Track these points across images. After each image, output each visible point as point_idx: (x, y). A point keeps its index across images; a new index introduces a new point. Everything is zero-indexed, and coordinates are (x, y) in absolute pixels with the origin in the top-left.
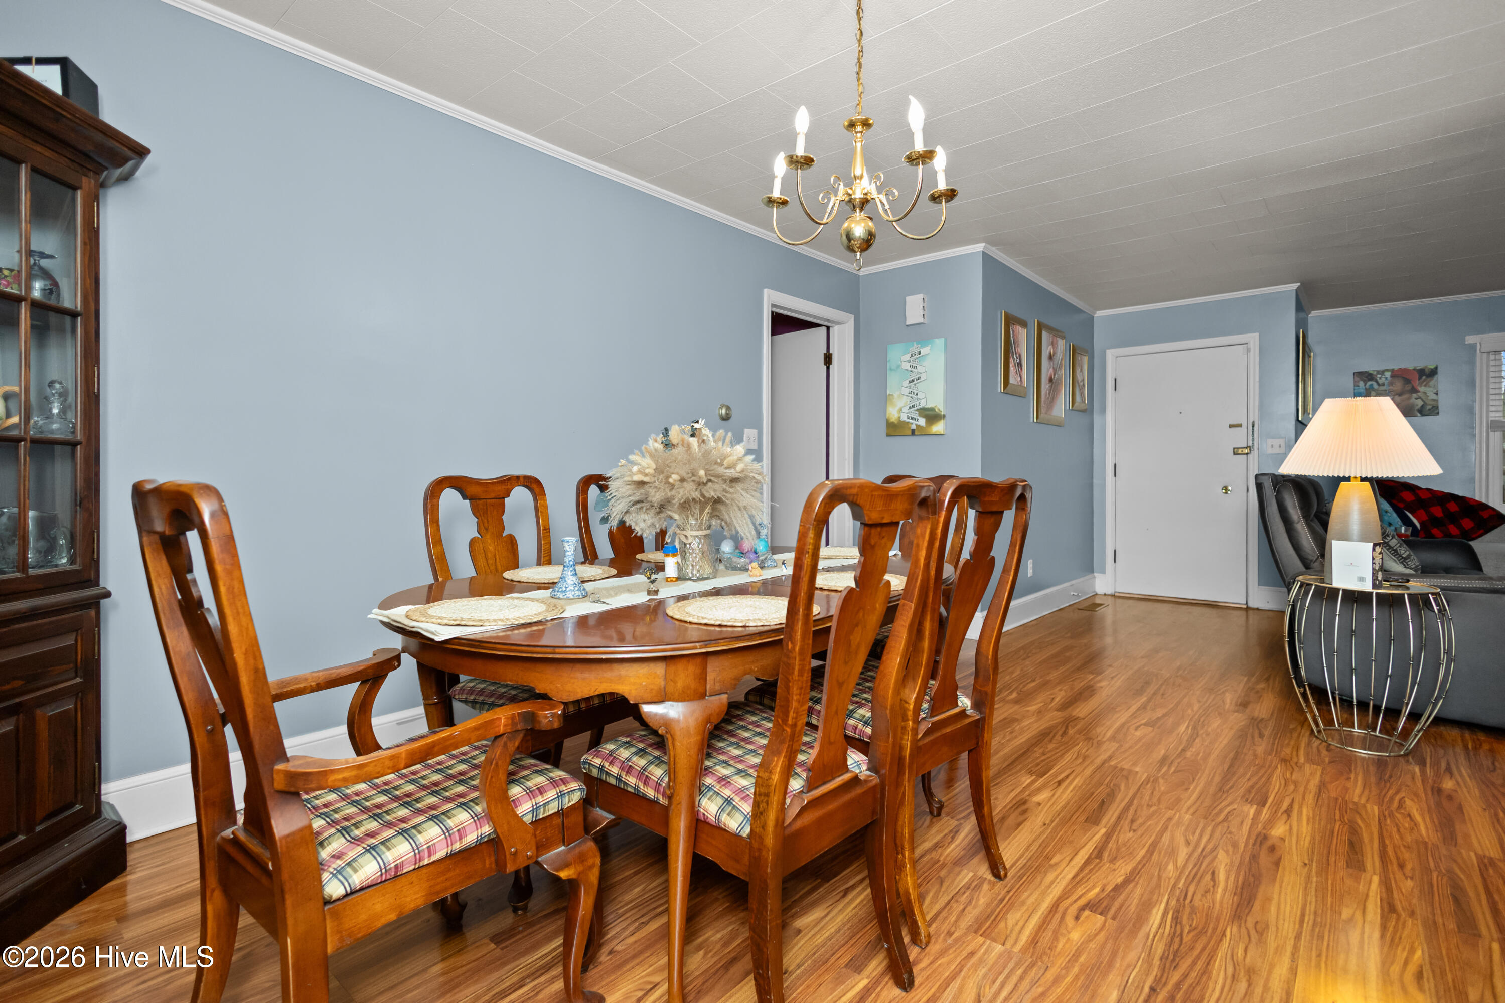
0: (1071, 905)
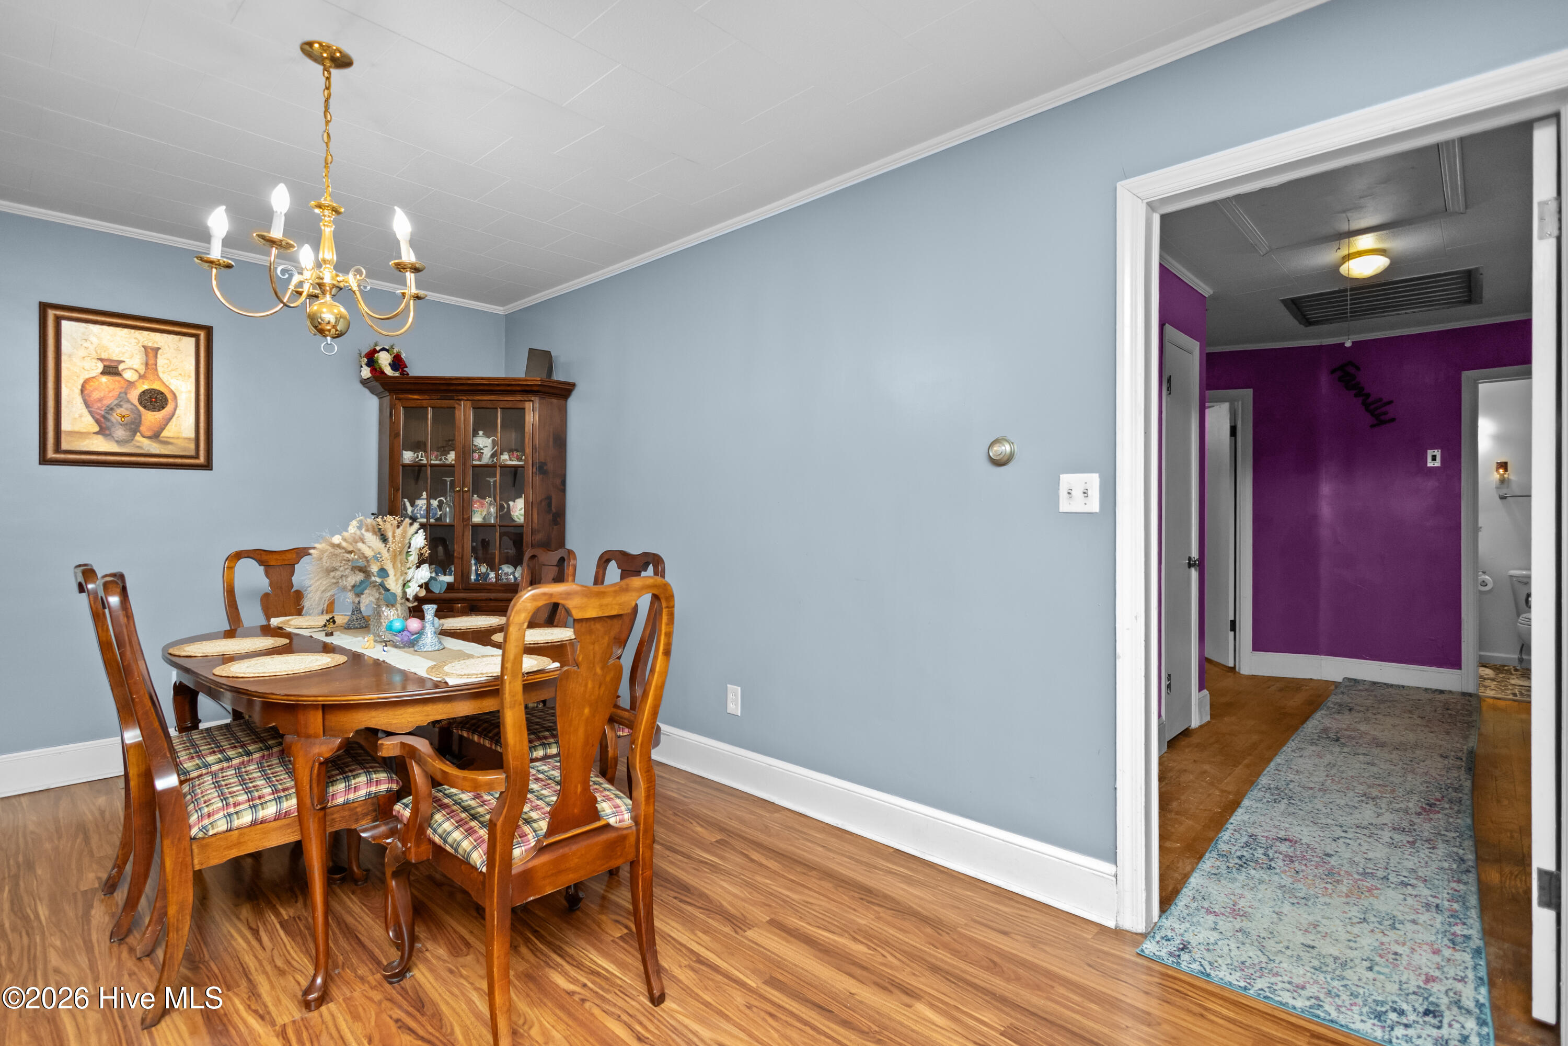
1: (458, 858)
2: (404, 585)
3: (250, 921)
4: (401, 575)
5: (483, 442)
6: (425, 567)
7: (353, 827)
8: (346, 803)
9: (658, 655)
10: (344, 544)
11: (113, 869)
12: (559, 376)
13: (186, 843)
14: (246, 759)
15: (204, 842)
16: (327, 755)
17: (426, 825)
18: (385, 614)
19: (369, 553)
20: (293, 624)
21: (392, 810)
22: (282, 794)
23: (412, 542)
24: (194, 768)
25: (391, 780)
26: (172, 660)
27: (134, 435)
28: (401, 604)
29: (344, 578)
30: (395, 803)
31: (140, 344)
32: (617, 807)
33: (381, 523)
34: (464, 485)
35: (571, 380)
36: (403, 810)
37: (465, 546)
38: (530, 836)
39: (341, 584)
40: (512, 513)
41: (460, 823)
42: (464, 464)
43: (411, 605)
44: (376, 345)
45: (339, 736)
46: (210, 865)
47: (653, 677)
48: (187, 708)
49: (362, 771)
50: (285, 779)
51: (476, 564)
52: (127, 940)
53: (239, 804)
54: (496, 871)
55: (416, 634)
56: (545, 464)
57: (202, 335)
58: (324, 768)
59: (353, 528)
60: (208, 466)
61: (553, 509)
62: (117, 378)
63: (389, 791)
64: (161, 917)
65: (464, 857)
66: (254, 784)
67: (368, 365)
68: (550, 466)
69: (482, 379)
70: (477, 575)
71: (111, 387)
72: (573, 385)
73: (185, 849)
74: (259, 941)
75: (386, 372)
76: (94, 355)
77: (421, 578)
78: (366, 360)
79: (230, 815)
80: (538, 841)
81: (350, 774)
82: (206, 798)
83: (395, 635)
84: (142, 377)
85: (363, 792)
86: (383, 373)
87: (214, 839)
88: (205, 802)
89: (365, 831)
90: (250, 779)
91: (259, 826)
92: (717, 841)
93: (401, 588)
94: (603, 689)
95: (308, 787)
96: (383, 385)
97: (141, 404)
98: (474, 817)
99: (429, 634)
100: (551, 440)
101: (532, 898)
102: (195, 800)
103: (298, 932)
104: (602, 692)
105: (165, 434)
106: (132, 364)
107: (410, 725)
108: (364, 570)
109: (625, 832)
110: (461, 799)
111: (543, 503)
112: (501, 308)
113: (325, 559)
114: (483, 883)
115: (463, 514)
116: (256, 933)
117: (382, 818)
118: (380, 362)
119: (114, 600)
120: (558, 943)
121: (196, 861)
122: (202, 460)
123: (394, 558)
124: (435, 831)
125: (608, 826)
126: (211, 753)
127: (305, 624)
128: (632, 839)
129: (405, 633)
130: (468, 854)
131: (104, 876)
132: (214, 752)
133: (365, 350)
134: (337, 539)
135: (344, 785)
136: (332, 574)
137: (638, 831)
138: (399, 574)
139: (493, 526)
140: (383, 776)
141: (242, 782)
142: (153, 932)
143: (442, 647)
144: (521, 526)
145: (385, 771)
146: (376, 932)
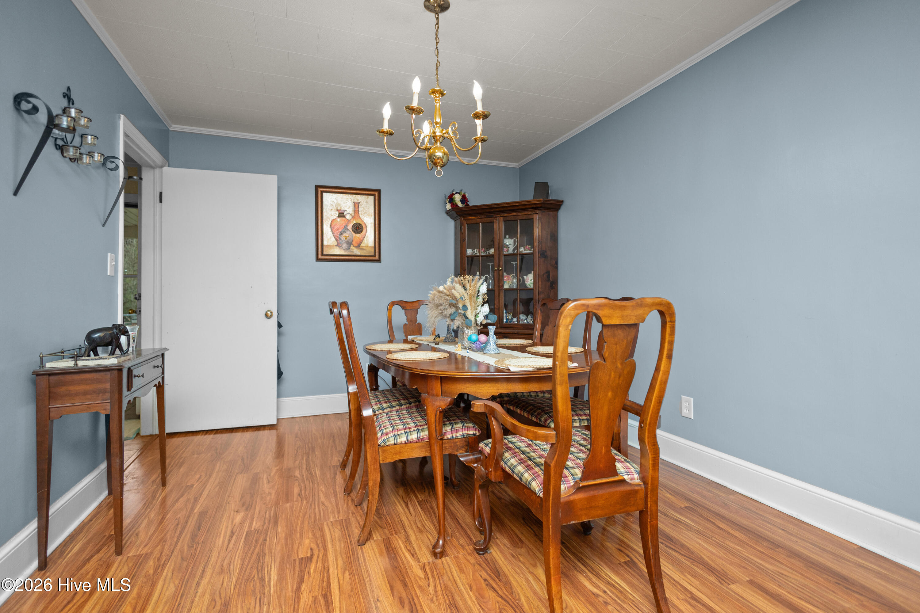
0: (319, 554)
1: (522, 484)
2: (476, 316)
3: (404, 497)
4: (474, 310)
5: (509, 242)
6: (487, 306)
7: (456, 453)
8: (452, 439)
9: (662, 358)
10: (445, 291)
11: (344, 457)
12: (552, 197)
13: (376, 447)
14: (400, 407)
15: (385, 448)
16: (444, 407)
17: (500, 459)
18: (466, 332)
19: (458, 296)
20: (419, 339)
21: (478, 446)
22: (420, 428)
23: (480, 290)
24: (377, 409)
25: (475, 429)
26: (367, 351)
27: (350, 246)
28: (474, 327)
29: (445, 310)
30: (480, 442)
31: (352, 201)
32: (628, 468)
33: (463, 280)
34: (499, 267)
35: (561, 199)
36: (486, 447)
37: (500, 302)
38: (570, 478)
39: (444, 314)
40: (526, 283)
41: (521, 461)
42: (499, 254)
43: (479, 328)
44: (453, 191)
45: (449, 397)
46: (387, 462)
47: (658, 375)
48: (373, 379)
49: (459, 421)
50: (420, 420)
51: (506, 313)
52: (351, 494)
53: (400, 430)
54: (551, 498)
55: (484, 343)
56: (546, 252)
57: (376, 193)
58: (442, 415)
59: (448, 283)
60: (379, 261)
61: (551, 279)
62: (344, 219)
63: (474, 435)
64: (365, 485)
65: (526, 484)
66: (406, 420)
67: (449, 202)
68: (549, 253)
69: (509, 203)
70: (507, 319)
71: (341, 223)
72: (562, 202)
73: (376, 451)
74: (409, 509)
75: (458, 205)
76: (335, 208)
77: (485, 312)
78: (448, 200)
79: (395, 435)
80: (576, 482)
81: (453, 422)
82: (384, 425)
83: (473, 344)
84: (353, 217)
85: (460, 433)
86: (457, 205)
87: (388, 448)
88: (384, 427)
89: (462, 457)
90: (404, 418)
91: (409, 444)
92: (685, 507)
93: (474, 317)
94: (621, 379)
95: (434, 425)
96: (456, 212)
97: (353, 230)
98: (530, 459)
99: (492, 343)
100: (549, 236)
101: (573, 522)
102: (379, 425)
103: (427, 509)
104: (621, 382)
105: (362, 245)
106: (349, 210)
107: (488, 394)
108: (455, 306)
109: (636, 488)
110: (519, 446)
111: (545, 276)
112: (517, 164)
113: (436, 299)
114: (541, 505)
115: (499, 283)
116: (407, 504)
117: (471, 451)
118: (455, 200)
119: (345, 312)
120: (580, 555)
121: (381, 458)
122: (377, 257)
123: (470, 299)
124: (506, 463)
125: (623, 481)
126: (385, 402)
127: (424, 339)
128: (642, 495)
129: (478, 342)
130: (529, 482)
131: (341, 460)
132: (386, 402)
133: (448, 195)
134: (441, 288)
135: (450, 427)
136: (440, 308)
137: (646, 489)
138: (473, 309)
139: (516, 290)
140: (471, 425)
141: (400, 419)
142: (362, 493)
143: (499, 352)
144: (532, 290)
145: (472, 423)
146: (467, 520)
